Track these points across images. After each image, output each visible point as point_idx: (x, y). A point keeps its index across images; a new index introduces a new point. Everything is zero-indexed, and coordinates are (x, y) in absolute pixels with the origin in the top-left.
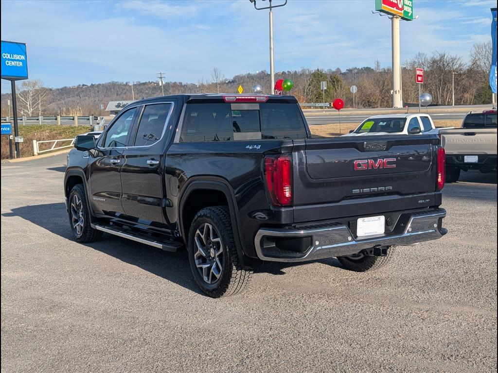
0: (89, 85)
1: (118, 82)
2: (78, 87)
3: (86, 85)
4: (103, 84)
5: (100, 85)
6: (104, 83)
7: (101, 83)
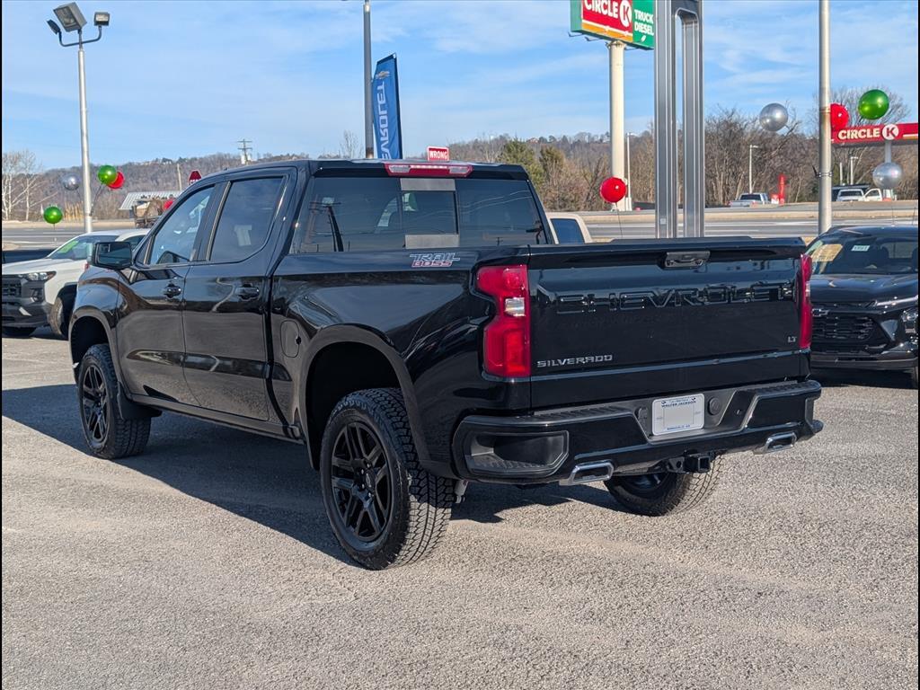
0: (176, 159)
1: (229, 154)
2: (155, 164)
3: (169, 160)
4: (201, 158)
5: (196, 159)
6: (203, 156)
7: (198, 157)
